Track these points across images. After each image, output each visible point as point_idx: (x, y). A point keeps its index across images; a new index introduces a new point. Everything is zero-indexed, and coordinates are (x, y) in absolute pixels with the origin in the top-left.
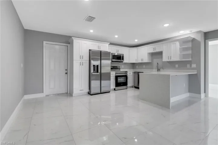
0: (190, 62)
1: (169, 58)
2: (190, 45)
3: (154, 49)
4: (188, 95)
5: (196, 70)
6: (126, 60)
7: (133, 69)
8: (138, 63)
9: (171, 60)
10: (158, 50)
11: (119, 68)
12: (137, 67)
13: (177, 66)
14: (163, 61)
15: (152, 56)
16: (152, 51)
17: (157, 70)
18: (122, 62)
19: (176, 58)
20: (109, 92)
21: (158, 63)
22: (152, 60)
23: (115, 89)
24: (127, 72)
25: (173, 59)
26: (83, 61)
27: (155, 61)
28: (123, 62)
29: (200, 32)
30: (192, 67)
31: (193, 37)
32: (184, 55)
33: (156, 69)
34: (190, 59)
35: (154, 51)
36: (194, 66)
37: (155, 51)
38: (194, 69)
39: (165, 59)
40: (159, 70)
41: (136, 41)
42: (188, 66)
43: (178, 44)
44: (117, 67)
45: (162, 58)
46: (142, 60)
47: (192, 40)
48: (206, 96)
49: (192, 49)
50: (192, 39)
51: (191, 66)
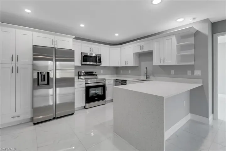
0: (192, 68)
1: (162, 61)
2: (191, 41)
3: (142, 47)
4: (189, 117)
5: (201, 80)
6: (104, 63)
7: (117, 74)
8: (122, 67)
9: (165, 64)
10: (146, 49)
11: (95, 74)
12: (121, 71)
13: (172, 72)
14: (153, 64)
15: (139, 57)
16: (138, 50)
17: (146, 77)
18: (99, 65)
19: (172, 60)
20: (72, 114)
21: (146, 68)
22: (140, 63)
23: (85, 107)
24: (105, 79)
25: (168, 62)
26: (18, 65)
27: (144, 65)
28: (101, 66)
29: (207, 20)
30: (195, 75)
31: (197, 29)
32: (182, 56)
33: (145, 75)
34: (192, 63)
35: (141, 51)
36: (198, 73)
37: (143, 51)
38: (198, 78)
39: (156, 61)
40: (149, 77)
41: (117, 36)
42: (189, 73)
43: (174, 39)
44: (92, 72)
45: (152, 60)
46: (126, 62)
47: (194, 34)
48: (215, 119)
49: (195, 46)
50: (194, 32)
51: (193, 73)
